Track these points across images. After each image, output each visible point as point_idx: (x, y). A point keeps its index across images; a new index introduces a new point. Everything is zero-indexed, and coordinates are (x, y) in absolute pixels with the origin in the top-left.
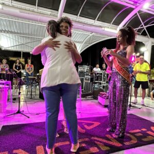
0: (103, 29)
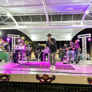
0: (71, 26)
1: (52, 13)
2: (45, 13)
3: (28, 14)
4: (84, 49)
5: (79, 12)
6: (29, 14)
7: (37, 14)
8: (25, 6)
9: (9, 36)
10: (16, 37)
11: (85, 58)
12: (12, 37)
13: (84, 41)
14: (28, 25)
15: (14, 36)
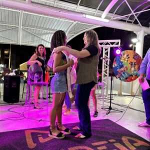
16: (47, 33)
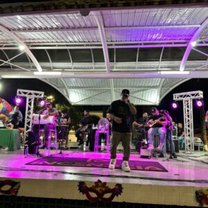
0: (159, 72)
1: (116, 45)
2: (101, 45)
3: (64, 46)
4: (189, 126)
5: (175, 43)
6: (67, 46)
7: (83, 45)
8: (57, 29)
9: (20, 93)
10: (36, 94)
11: (189, 146)
12: (26, 95)
13: (188, 107)
14: (63, 70)
15: (30, 94)
16: (138, 91)
